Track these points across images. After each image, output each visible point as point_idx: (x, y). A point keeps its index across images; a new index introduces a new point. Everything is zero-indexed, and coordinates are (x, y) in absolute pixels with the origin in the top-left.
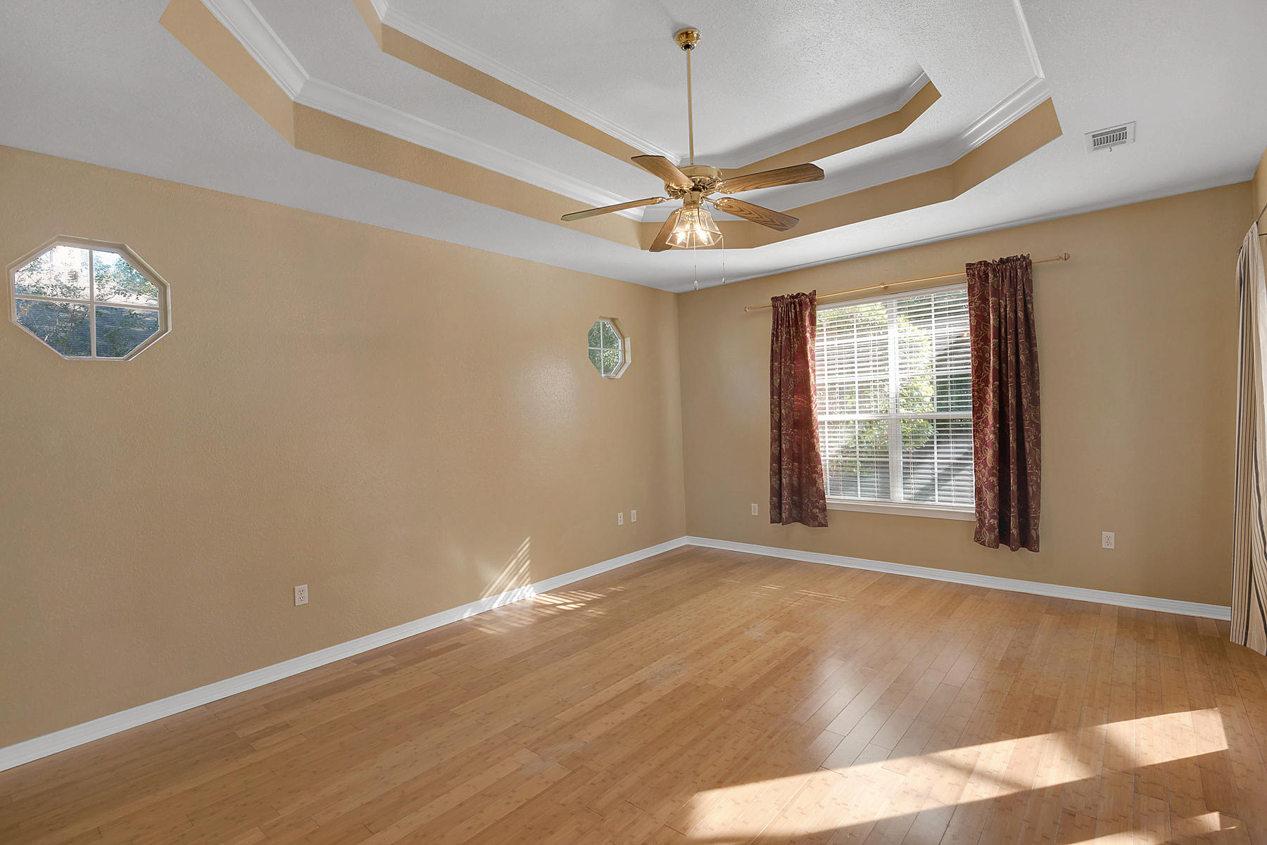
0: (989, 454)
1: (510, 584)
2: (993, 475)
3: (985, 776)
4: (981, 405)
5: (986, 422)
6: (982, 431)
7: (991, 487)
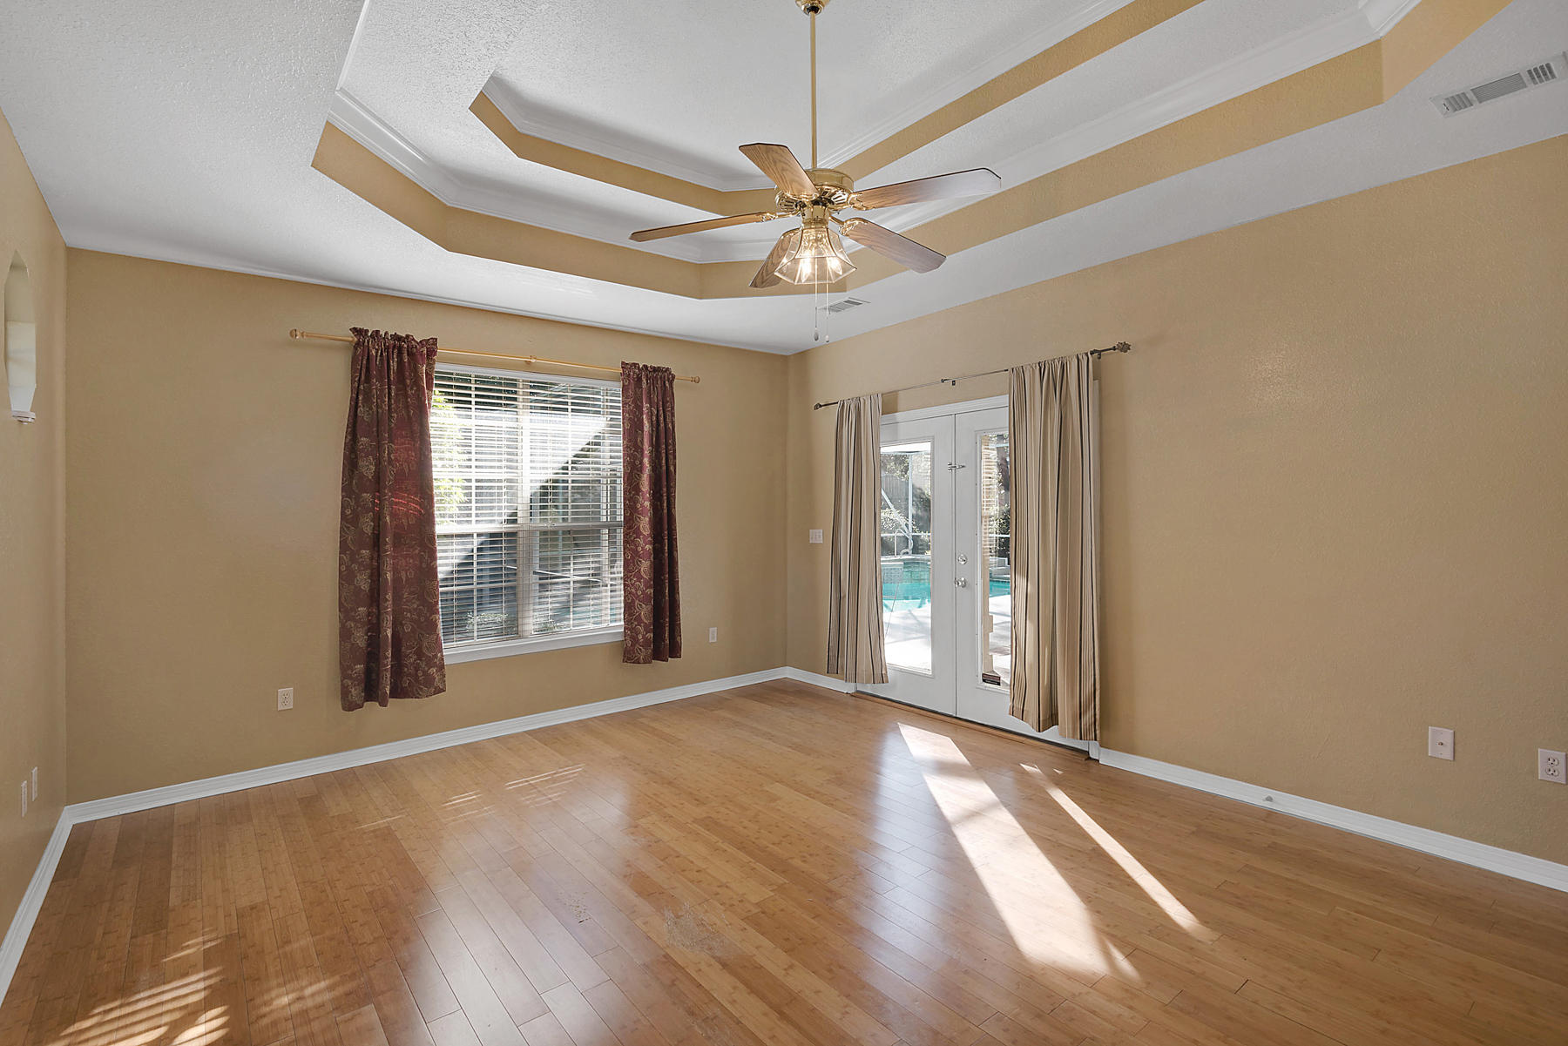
0: (645, 566)
2: (650, 587)
4: (631, 514)
5: (638, 533)
6: (633, 541)
7: (645, 600)
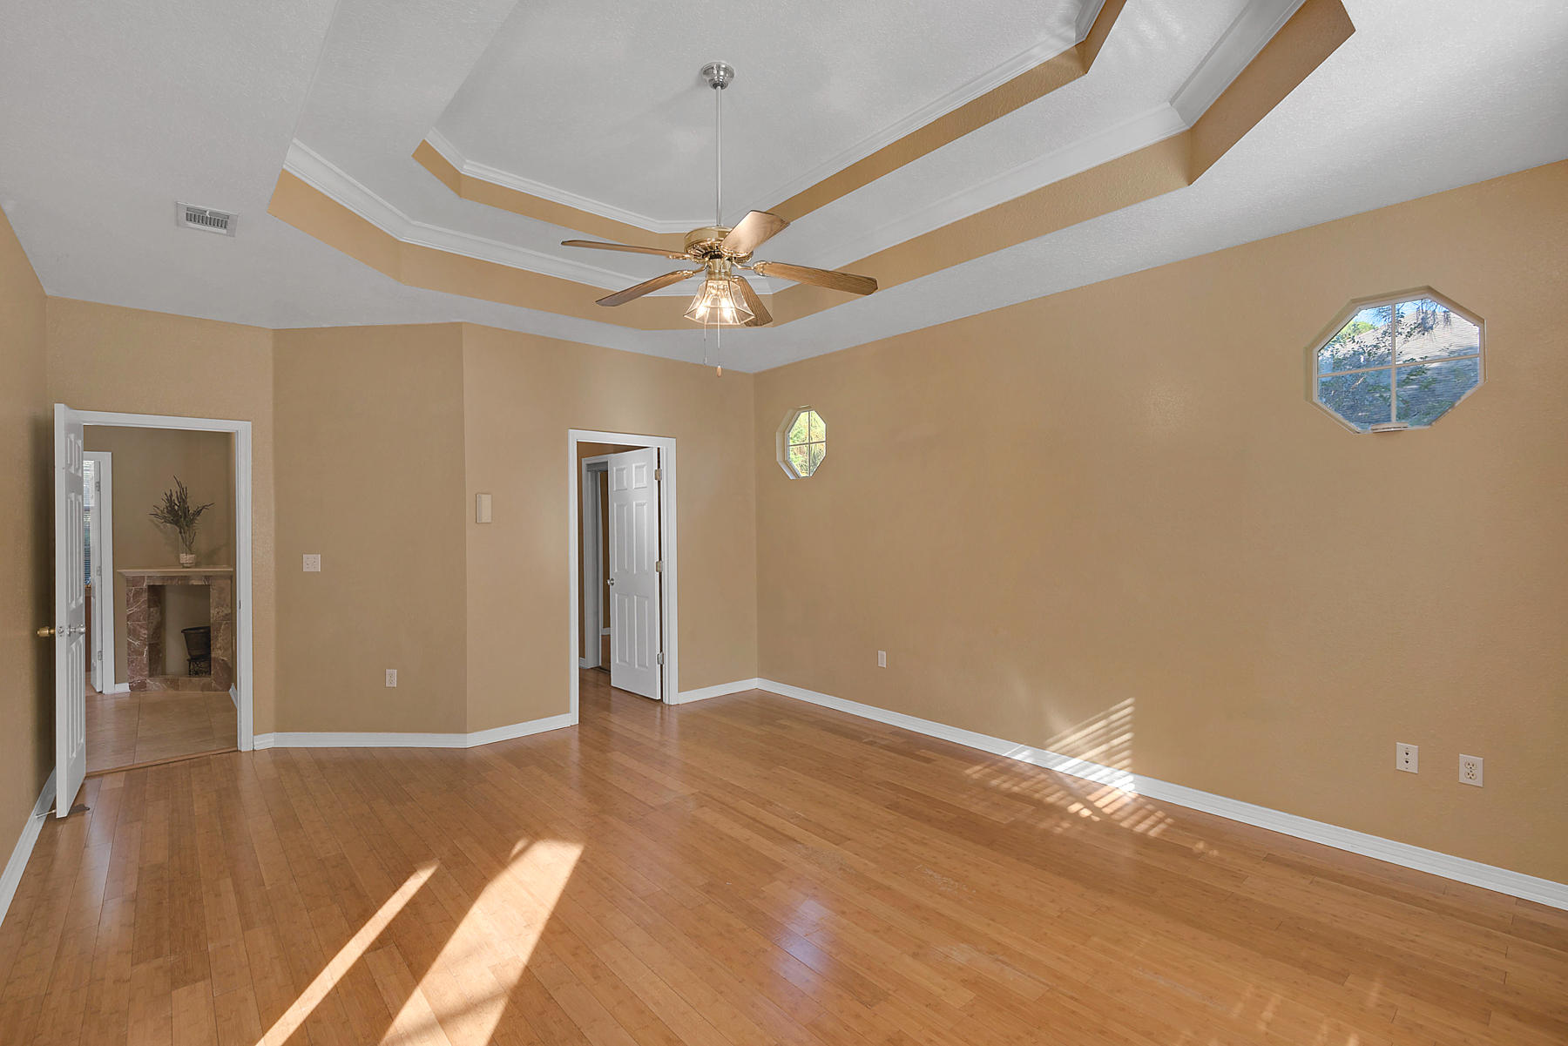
1: (1091, 754)
3: (471, 1008)
